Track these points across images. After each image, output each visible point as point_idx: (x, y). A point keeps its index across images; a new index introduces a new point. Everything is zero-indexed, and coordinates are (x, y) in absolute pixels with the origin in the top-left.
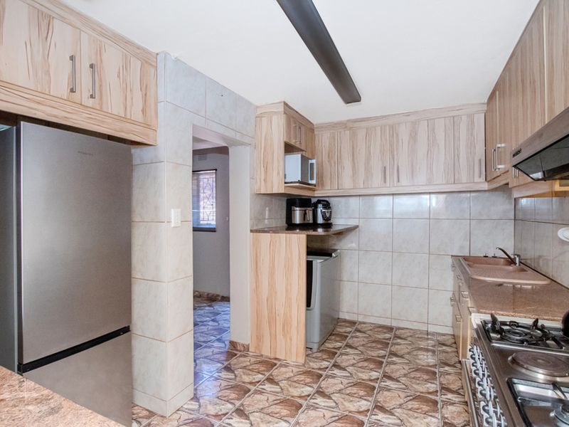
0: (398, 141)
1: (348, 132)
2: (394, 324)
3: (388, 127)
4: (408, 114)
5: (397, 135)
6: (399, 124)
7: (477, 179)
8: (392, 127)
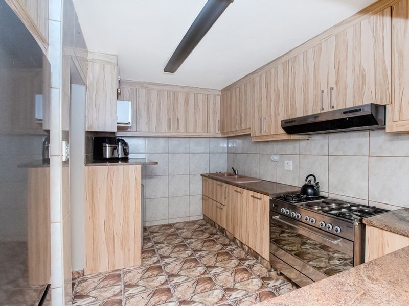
0: (178, 103)
1: (144, 91)
2: (170, 222)
3: (172, 93)
4: (183, 87)
5: (178, 100)
6: (179, 92)
7: (218, 131)
8: (175, 93)
